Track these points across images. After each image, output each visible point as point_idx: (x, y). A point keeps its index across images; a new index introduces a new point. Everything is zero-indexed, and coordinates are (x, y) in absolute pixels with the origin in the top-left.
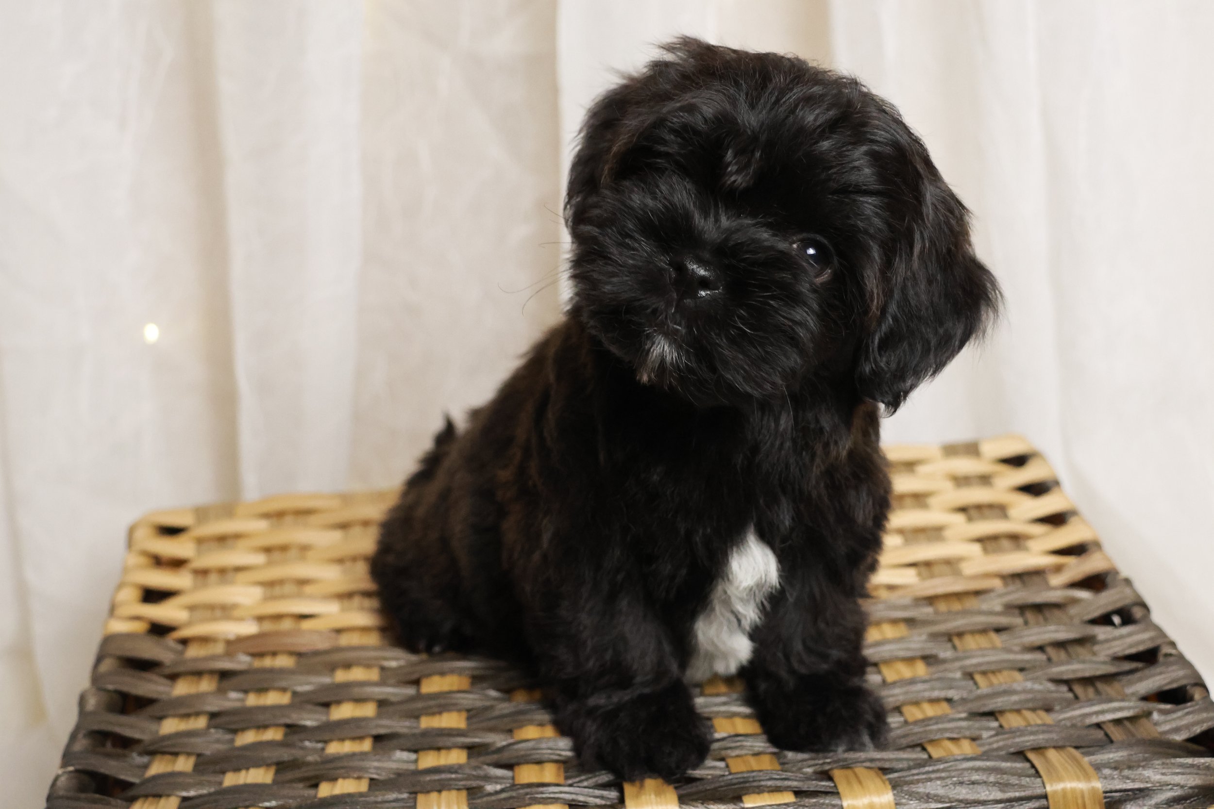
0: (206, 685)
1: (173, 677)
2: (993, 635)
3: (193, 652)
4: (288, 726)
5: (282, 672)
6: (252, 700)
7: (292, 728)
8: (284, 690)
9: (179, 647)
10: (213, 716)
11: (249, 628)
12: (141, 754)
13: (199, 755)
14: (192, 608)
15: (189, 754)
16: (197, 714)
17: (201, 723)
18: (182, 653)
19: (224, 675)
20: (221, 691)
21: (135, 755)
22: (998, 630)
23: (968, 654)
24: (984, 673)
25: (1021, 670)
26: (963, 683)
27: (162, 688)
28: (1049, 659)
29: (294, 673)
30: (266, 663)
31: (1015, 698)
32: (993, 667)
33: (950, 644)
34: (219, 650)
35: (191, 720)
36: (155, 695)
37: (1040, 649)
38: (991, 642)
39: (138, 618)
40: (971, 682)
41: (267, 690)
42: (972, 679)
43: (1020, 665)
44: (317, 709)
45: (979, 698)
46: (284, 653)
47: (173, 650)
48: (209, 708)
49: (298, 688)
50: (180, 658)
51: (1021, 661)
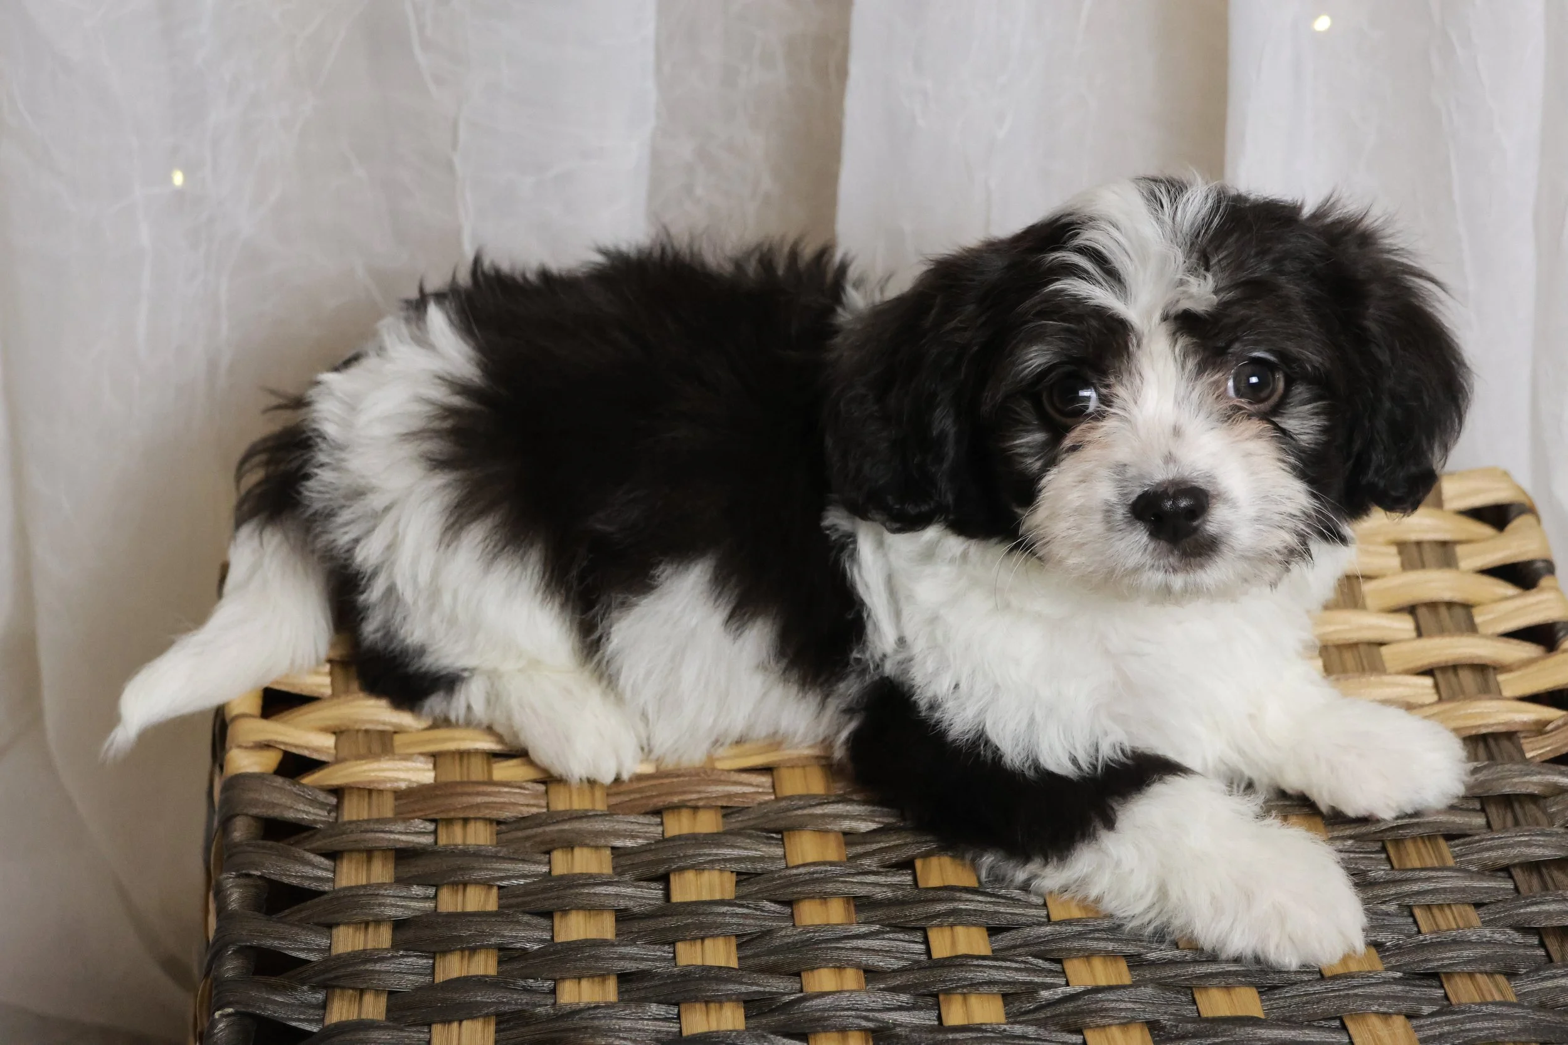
0: (380, 872)
1: (334, 855)
2: (1442, 843)
3: (354, 810)
4: (501, 948)
5: (477, 854)
6: (449, 902)
7: (507, 955)
8: (487, 884)
9: (333, 800)
10: (399, 925)
11: (422, 774)
12: (314, 989)
13: (391, 993)
14: (337, 731)
15: (378, 992)
16: (378, 922)
17: (383, 937)
18: (338, 807)
19: (403, 855)
20: (402, 881)
21: (305, 988)
22: (1449, 837)
23: (1409, 875)
24: (1429, 907)
25: (1478, 905)
26: (1398, 920)
27: (320, 873)
28: (1516, 889)
29: (496, 857)
30: (456, 837)
31: (1467, 953)
32: (1440, 899)
33: (1383, 856)
34: (387, 808)
35: (371, 929)
36: (314, 885)
37: (1506, 870)
38: (1441, 857)
39: (267, 746)
40: (1411, 920)
41: (465, 885)
42: (1412, 915)
43: (1478, 898)
44: (535, 921)
45: (1421, 947)
46: (476, 819)
47: (322, 805)
48: (390, 912)
49: (505, 883)
50: (337, 818)
51: (1479, 890)
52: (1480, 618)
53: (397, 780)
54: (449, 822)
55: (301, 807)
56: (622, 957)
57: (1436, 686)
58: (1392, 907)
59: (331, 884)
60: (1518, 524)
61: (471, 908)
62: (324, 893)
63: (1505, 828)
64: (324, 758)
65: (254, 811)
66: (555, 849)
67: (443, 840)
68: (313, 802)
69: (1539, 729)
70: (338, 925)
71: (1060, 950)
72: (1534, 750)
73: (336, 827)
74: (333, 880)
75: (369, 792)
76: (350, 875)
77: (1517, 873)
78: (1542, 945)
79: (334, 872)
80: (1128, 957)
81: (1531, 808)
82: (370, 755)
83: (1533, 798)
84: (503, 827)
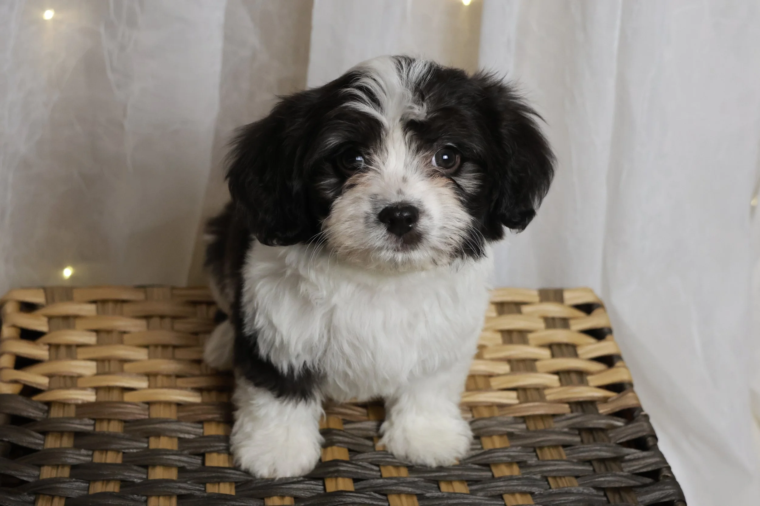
0: (67, 442)
1: (45, 433)
2: (561, 449)
3: (56, 413)
4: (122, 481)
5: (114, 437)
6: (98, 458)
7: (125, 484)
8: (117, 451)
9: (46, 408)
10: (73, 467)
11: (90, 397)
12: (30, 494)
13: (67, 498)
14: (50, 376)
15: (61, 497)
16: (64, 465)
17: (66, 472)
18: (48, 411)
19: (78, 435)
20: (77, 447)
21: (25, 494)
22: (565, 446)
23: (545, 463)
24: (555, 477)
25: (577, 477)
26: (541, 483)
27: (37, 441)
28: (594, 470)
29: (123, 438)
30: (104, 427)
31: (572, 498)
32: (560, 474)
33: (534, 454)
34: (72, 412)
35: (60, 468)
36: (34, 447)
37: (589, 462)
38: (560, 455)
39: (16, 382)
40: (546, 483)
41: (107, 450)
42: (547, 481)
43: (577, 474)
44: (140, 469)
45: (551, 495)
46: (114, 420)
47: (41, 410)
48: (70, 461)
49: (126, 451)
50: (47, 416)
51: (577, 470)
52: (580, 351)
53: (77, 399)
54: (101, 420)
55: (30, 410)
56: (180, 488)
57: (560, 380)
58: (538, 477)
59: (42, 447)
60: (597, 312)
61: (109, 461)
62: (38, 451)
63: (589, 443)
64: (42, 388)
65: (8, 411)
66: (151, 436)
67: (98, 429)
68: (36, 408)
69: (605, 400)
70: (43, 465)
71: (387, 490)
72: (603, 409)
73: (47, 420)
74: (43, 445)
75: (63, 404)
76: (51, 443)
77: (595, 464)
78: (605, 495)
79: (44, 440)
80: (417, 495)
81: (601, 435)
82: (66, 388)
83: (602, 430)
84: (127, 424)
